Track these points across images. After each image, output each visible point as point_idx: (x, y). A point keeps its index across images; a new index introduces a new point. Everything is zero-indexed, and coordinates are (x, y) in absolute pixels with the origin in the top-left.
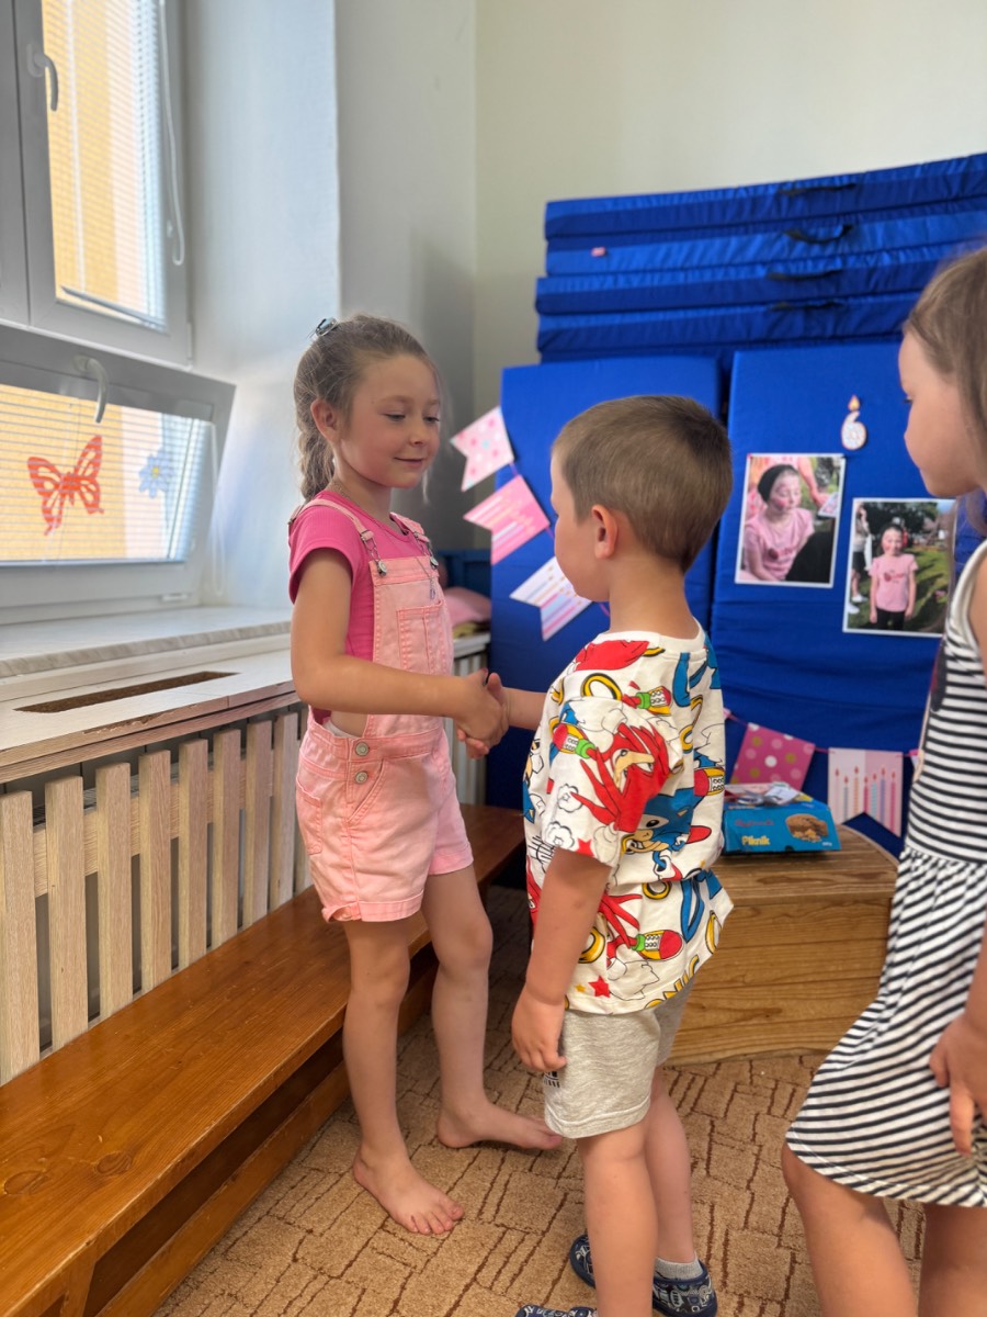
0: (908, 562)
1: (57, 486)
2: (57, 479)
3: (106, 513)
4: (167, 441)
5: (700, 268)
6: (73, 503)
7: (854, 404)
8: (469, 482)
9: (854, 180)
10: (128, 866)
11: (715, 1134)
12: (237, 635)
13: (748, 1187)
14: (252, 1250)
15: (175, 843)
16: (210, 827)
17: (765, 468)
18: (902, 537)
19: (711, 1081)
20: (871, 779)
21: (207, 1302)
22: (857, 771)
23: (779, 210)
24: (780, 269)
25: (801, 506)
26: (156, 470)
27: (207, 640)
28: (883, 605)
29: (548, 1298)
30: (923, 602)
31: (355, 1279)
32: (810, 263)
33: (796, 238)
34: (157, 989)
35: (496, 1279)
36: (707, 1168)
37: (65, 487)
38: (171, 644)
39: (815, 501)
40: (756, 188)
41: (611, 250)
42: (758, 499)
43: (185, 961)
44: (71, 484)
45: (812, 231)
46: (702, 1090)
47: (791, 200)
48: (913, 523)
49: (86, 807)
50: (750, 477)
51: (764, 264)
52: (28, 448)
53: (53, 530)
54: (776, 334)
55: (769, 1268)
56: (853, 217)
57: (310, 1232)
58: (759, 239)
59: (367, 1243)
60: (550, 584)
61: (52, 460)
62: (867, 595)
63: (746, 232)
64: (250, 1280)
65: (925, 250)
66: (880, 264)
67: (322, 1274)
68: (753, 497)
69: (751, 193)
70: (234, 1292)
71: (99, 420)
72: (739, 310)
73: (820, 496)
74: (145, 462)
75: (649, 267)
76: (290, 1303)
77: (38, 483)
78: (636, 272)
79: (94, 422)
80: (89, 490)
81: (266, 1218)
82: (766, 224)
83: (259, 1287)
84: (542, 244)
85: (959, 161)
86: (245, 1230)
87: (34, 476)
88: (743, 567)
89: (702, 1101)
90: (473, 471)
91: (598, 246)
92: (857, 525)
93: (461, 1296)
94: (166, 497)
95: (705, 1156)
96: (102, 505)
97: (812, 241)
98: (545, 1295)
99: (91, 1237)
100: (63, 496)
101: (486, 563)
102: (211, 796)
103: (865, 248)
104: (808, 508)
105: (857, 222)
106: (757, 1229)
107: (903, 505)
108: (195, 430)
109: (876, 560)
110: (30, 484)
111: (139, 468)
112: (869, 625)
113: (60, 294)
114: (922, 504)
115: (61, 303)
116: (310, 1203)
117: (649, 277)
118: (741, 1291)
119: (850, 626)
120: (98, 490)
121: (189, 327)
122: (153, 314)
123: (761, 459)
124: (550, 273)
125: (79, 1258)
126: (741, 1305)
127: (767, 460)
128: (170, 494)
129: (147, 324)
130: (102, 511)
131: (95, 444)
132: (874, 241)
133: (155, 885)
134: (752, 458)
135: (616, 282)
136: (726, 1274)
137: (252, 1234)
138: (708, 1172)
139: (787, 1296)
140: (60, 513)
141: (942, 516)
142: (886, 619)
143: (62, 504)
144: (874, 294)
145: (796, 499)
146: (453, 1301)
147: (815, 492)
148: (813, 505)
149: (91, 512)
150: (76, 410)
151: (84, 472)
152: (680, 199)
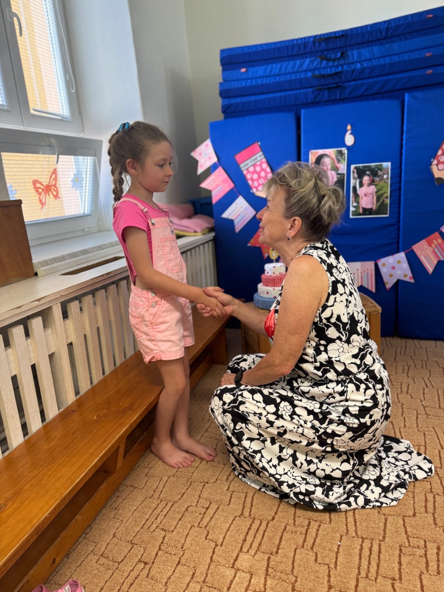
0: (373, 188)
1: (43, 190)
2: (43, 187)
4: (78, 167)
5: (285, 74)
6: (49, 196)
7: (349, 127)
8: (200, 171)
9: (344, 33)
17: (317, 156)
18: (370, 179)
20: (363, 272)
22: (358, 270)
23: (315, 47)
24: (317, 73)
25: (331, 170)
26: (77, 179)
27: (112, 245)
28: (364, 206)
30: (379, 203)
32: (329, 69)
33: (322, 59)
34: (121, 364)
37: (46, 190)
39: (337, 167)
40: (305, 38)
41: (248, 69)
43: (128, 356)
44: (48, 189)
45: (329, 56)
47: (320, 43)
48: (374, 173)
50: (311, 160)
51: (310, 70)
53: (44, 208)
54: (318, 100)
56: (345, 49)
58: (308, 60)
60: (237, 210)
61: (40, 180)
62: (358, 203)
63: (302, 58)
65: (373, 61)
66: (356, 68)
69: (303, 41)
71: (57, 162)
72: (302, 91)
73: (338, 165)
74: (73, 176)
75: (265, 75)
78: (259, 77)
79: (55, 163)
80: (55, 191)
82: (311, 54)
84: (220, 68)
85: (385, 22)
87: (35, 187)
90: (201, 166)
91: (243, 68)
92: (353, 176)
97: (329, 60)
100: (46, 194)
101: (211, 203)
103: (350, 62)
104: (334, 170)
105: (346, 51)
107: (370, 166)
108: (89, 161)
109: (361, 189)
111: (70, 179)
112: (360, 214)
113: (32, 112)
114: (377, 165)
115: (33, 115)
117: (265, 79)
119: (353, 215)
120: (57, 190)
121: (80, 117)
122: (65, 114)
123: (315, 152)
124: (224, 80)
127: (317, 153)
129: (64, 119)
131: (55, 172)
132: (353, 58)
134: (311, 152)
135: (251, 82)
140: (45, 200)
141: (385, 170)
142: (366, 211)
143: (46, 197)
144: (354, 80)
145: (329, 167)
147: (337, 164)
148: (335, 169)
149: (56, 199)
150: (47, 159)
151: (52, 183)
152: (275, 45)
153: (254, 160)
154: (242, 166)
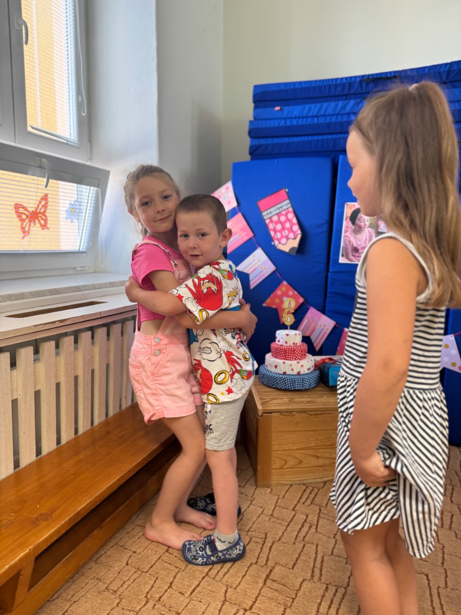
1: (27, 217)
2: (27, 213)
3: (51, 230)
4: (79, 197)
5: (324, 116)
6: (35, 225)
9: (397, 74)
10: (54, 387)
11: (321, 514)
12: (108, 285)
13: (334, 537)
14: (108, 559)
15: (76, 378)
16: (93, 371)
17: (353, 209)
19: (321, 490)
21: (87, 581)
23: (361, 88)
26: (73, 210)
27: (94, 287)
29: (240, 583)
31: (154, 573)
34: (67, 443)
35: (217, 574)
36: (316, 529)
37: (31, 217)
38: (78, 289)
39: (376, 226)
40: (351, 78)
41: (283, 108)
42: (350, 224)
43: (81, 431)
44: (34, 216)
46: (316, 494)
47: (367, 84)
49: (34, 360)
50: (346, 214)
51: (354, 113)
52: (13, 199)
53: (26, 237)
55: (341, 573)
57: (135, 552)
58: (352, 102)
59: (160, 558)
60: (254, 263)
61: (25, 205)
63: (346, 99)
64: (106, 573)
67: (139, 570)
68: (348, 223)
69: (349, 80)
70: (99, 577)
71: (46, 186)
73: (379, 222)
74: (68, 206)
75: (301, 116)
76: (124, 582)
77: (19, 215)
78: (295, 118)
79: (44, 187)
80: (42, 219)
81: (115, 546)
82: (356, 95)
83: (111, 575)
84: (252, 105)
85: (446, 64)
86: (105, 551)
87: (17, 212)
88: (343, 256)
89: (316, 499)
91: (277, 106)
93: (200, 582)
94: (78, 222)
95: (316, 523)
96: (48, 226)
98: (238, 582)
99: (31, 547)
100: (30, 221)
102: (92, 357)
104: (373, 228)
106: (337, 556)
108: (91, 191)
110: (15, 216)
111: (65, 209)
113: (30, 129)
115: (30, 133)
116: (135, 539)
117: (301, 120)
118: (327, 583)
120: (47, 219)
121: (89, 144)
122: (72, 138)
123: (351, 205)
124: (255, 118)
125: (26, 556)
126: (327, 588)
127: (354, 205)
128: (80, 221)
129: (69, 143)
130: (48, 229)
131: (45, 198)
133: (67, 396)
134: (347, 205)
135: (285, 122)
136: (321, 575)
137: (108, 553)
138: (316, 531)
139: (348, 585)
140: (29, 229)
143: (30, 225)
146: (197, 583)
147: (376, 220)
149: (43, 229)
150: (36, 182)
151: (40, 211)
152: (316, 83)
153: (279, 209)
154: (264, 214)
